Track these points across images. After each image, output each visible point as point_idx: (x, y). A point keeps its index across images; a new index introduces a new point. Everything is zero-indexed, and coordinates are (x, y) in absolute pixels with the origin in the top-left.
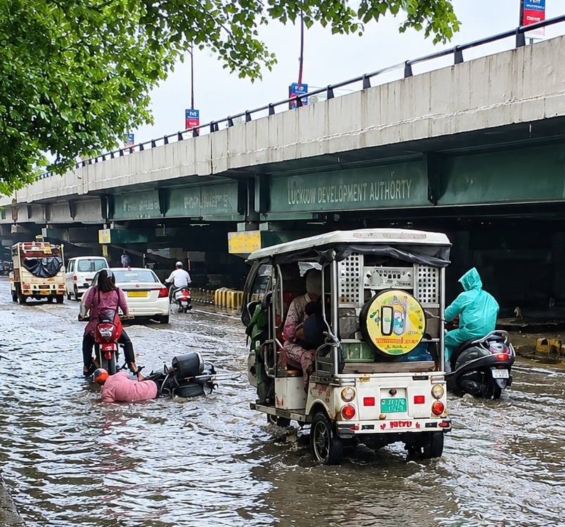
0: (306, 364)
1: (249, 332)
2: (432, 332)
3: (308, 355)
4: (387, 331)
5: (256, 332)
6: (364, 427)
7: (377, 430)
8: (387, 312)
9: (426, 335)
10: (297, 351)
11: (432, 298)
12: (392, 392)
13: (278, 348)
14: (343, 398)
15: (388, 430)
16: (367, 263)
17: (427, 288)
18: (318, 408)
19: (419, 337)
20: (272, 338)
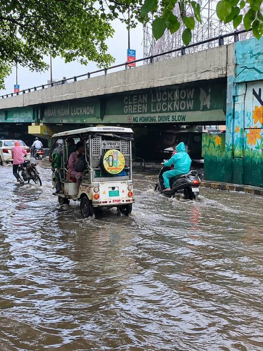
0: (77, 178)
1: (53, 165)
2: (127, 165)
3: (79, 174)
4: (111, 165)
5: (56, 165)
6: (103, 202)
7: (108, 204)
8: (111, 157)
9: (125, 166)
10: (74, 173)
11: (127, 152)
12: (113, 188)
13: (66, 172)
14: (94, 191)
15: (112, 203)
16: (103, 139)
17: (125, 149)
18: (84, 195)
19: (123, 167)
20: (63, 167)
